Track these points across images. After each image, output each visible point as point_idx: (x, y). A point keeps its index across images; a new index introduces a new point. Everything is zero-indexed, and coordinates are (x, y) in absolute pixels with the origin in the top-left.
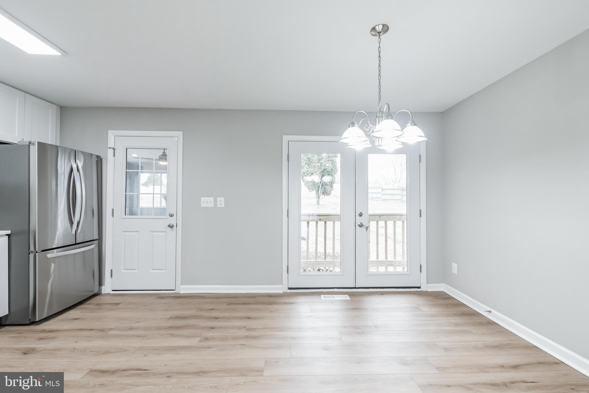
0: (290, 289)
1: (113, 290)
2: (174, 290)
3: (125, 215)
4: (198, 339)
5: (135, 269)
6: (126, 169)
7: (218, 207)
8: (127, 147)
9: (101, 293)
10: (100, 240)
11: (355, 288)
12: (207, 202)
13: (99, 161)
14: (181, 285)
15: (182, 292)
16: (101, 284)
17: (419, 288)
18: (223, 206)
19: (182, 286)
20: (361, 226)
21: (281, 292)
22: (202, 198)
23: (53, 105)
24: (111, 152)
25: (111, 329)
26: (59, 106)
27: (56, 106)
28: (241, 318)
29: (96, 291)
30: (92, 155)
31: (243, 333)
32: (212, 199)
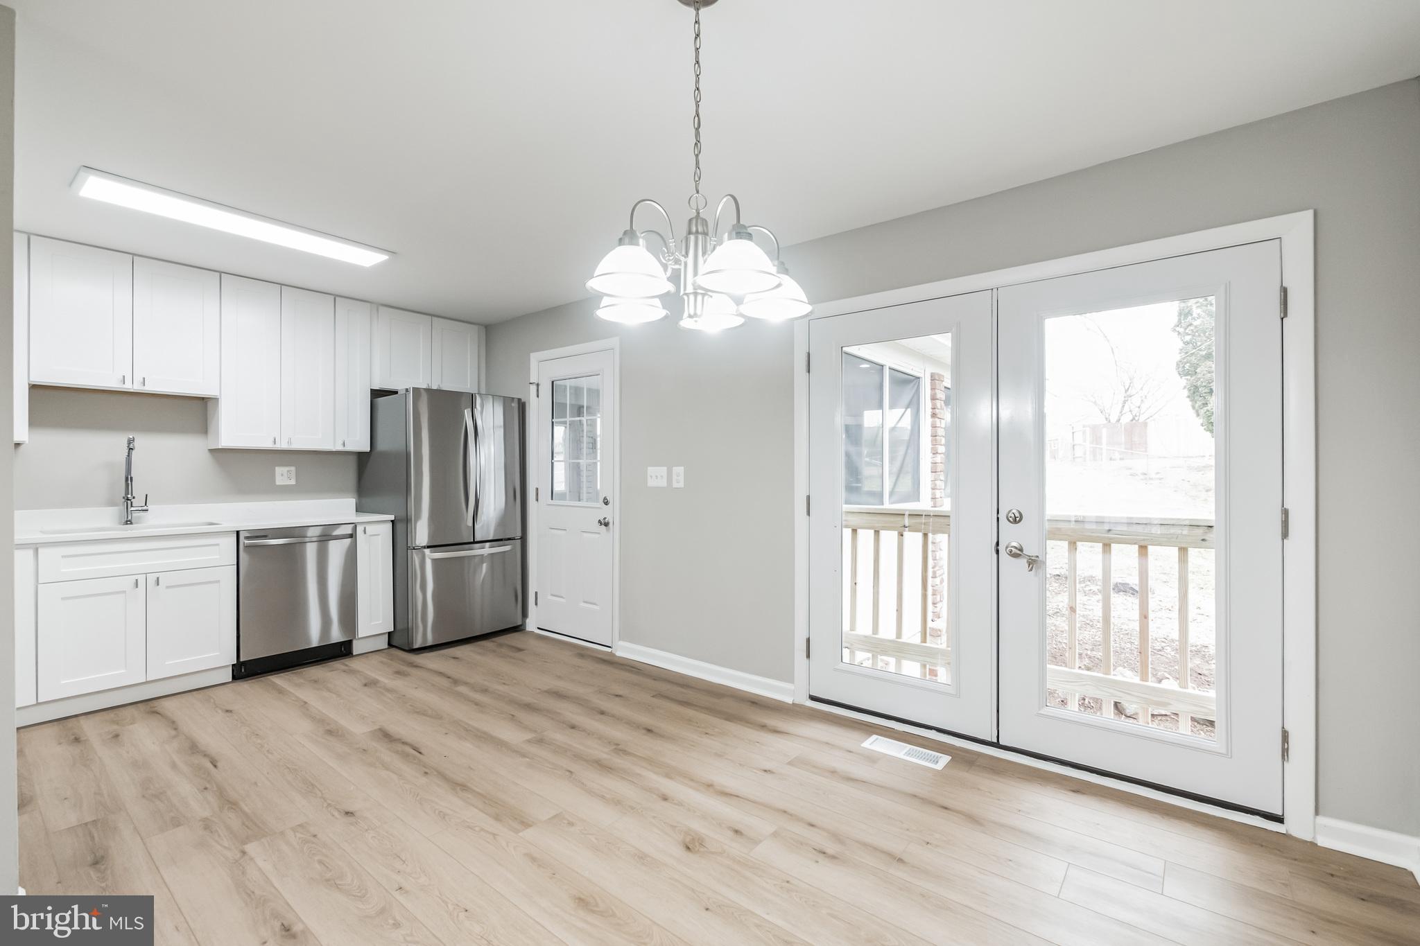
0: (813, 698)
1: (539, 628)
2: (610, 647)
3: (552, 499)
4: (529, 736)
5: (562, 597)
6: (553, 418)
7: (674, 486)
8: (554, 379)
9: (525, 630)
10: (524, 539)
11: (997, 745)
12: (656, 476)
13: (522, 407)
14: (620, 640)
15: (619, 654)
16: (525, 614)
17: (1279, 819)
18: (681, 485)
19: (621, 643)
20: (1017, 553)
21: (789, 700)
22: (649, 468)
23: (472, 326)
24: (533, 388)
25: (466, 684)
26: (482, 325)
27: (476, 327)
28: (636, 726)
29: (519, 623)
30: (513, 398)
31: (602, 753)
32: (665, 469)
